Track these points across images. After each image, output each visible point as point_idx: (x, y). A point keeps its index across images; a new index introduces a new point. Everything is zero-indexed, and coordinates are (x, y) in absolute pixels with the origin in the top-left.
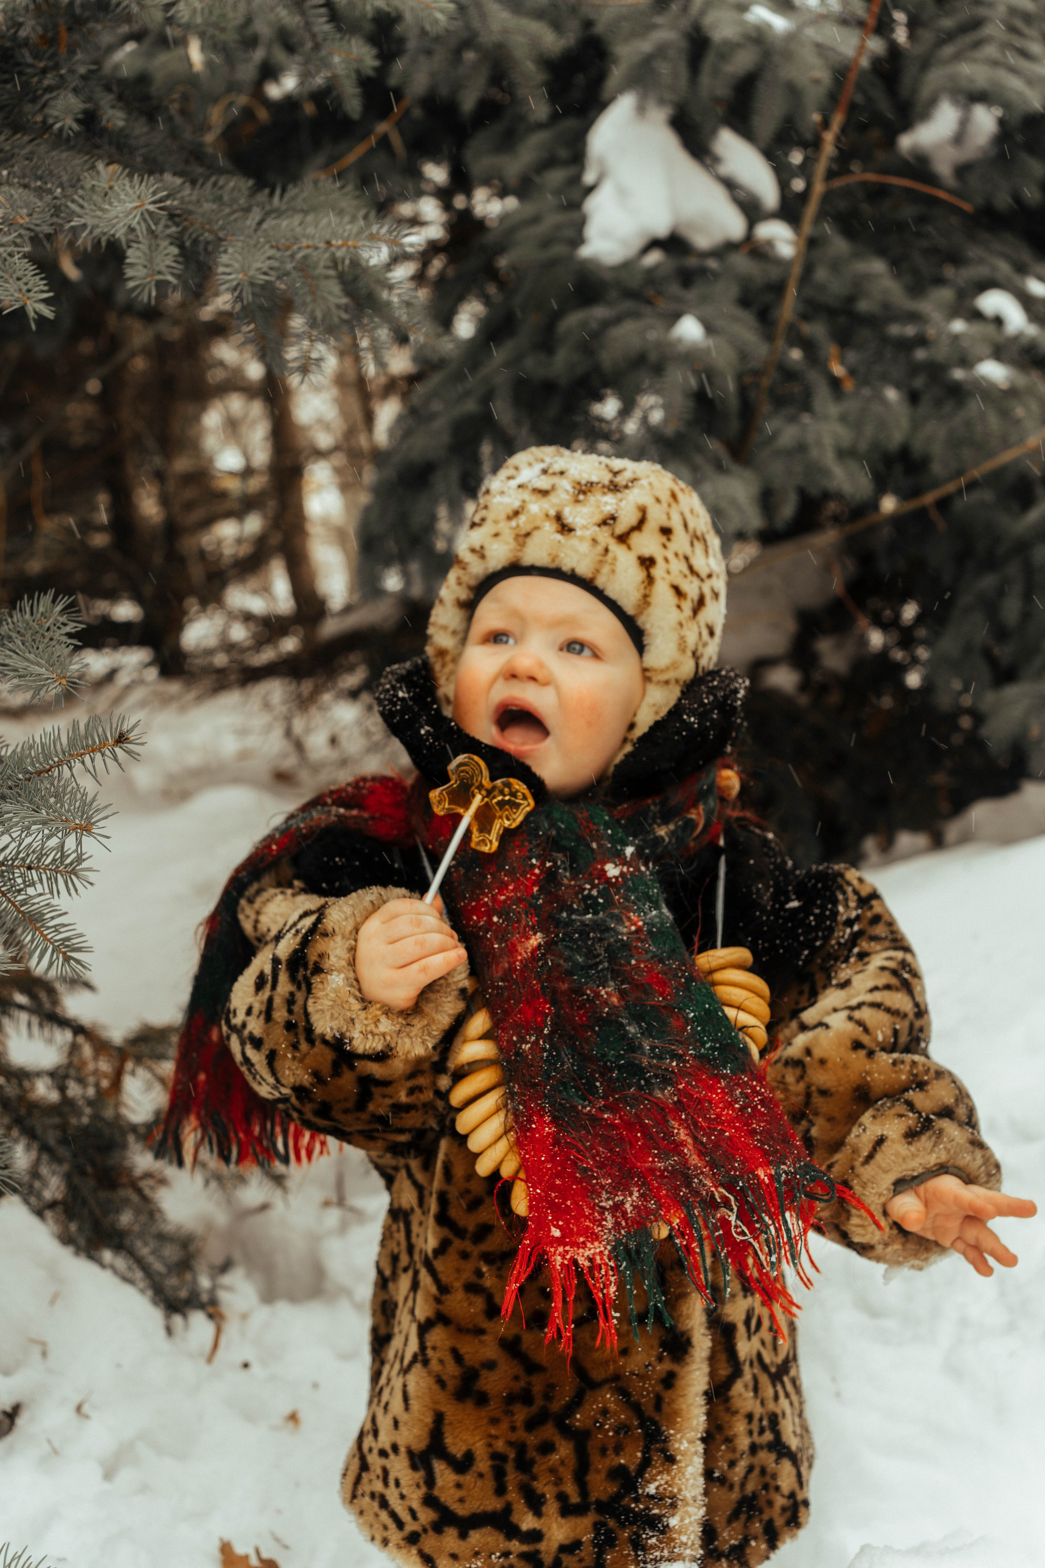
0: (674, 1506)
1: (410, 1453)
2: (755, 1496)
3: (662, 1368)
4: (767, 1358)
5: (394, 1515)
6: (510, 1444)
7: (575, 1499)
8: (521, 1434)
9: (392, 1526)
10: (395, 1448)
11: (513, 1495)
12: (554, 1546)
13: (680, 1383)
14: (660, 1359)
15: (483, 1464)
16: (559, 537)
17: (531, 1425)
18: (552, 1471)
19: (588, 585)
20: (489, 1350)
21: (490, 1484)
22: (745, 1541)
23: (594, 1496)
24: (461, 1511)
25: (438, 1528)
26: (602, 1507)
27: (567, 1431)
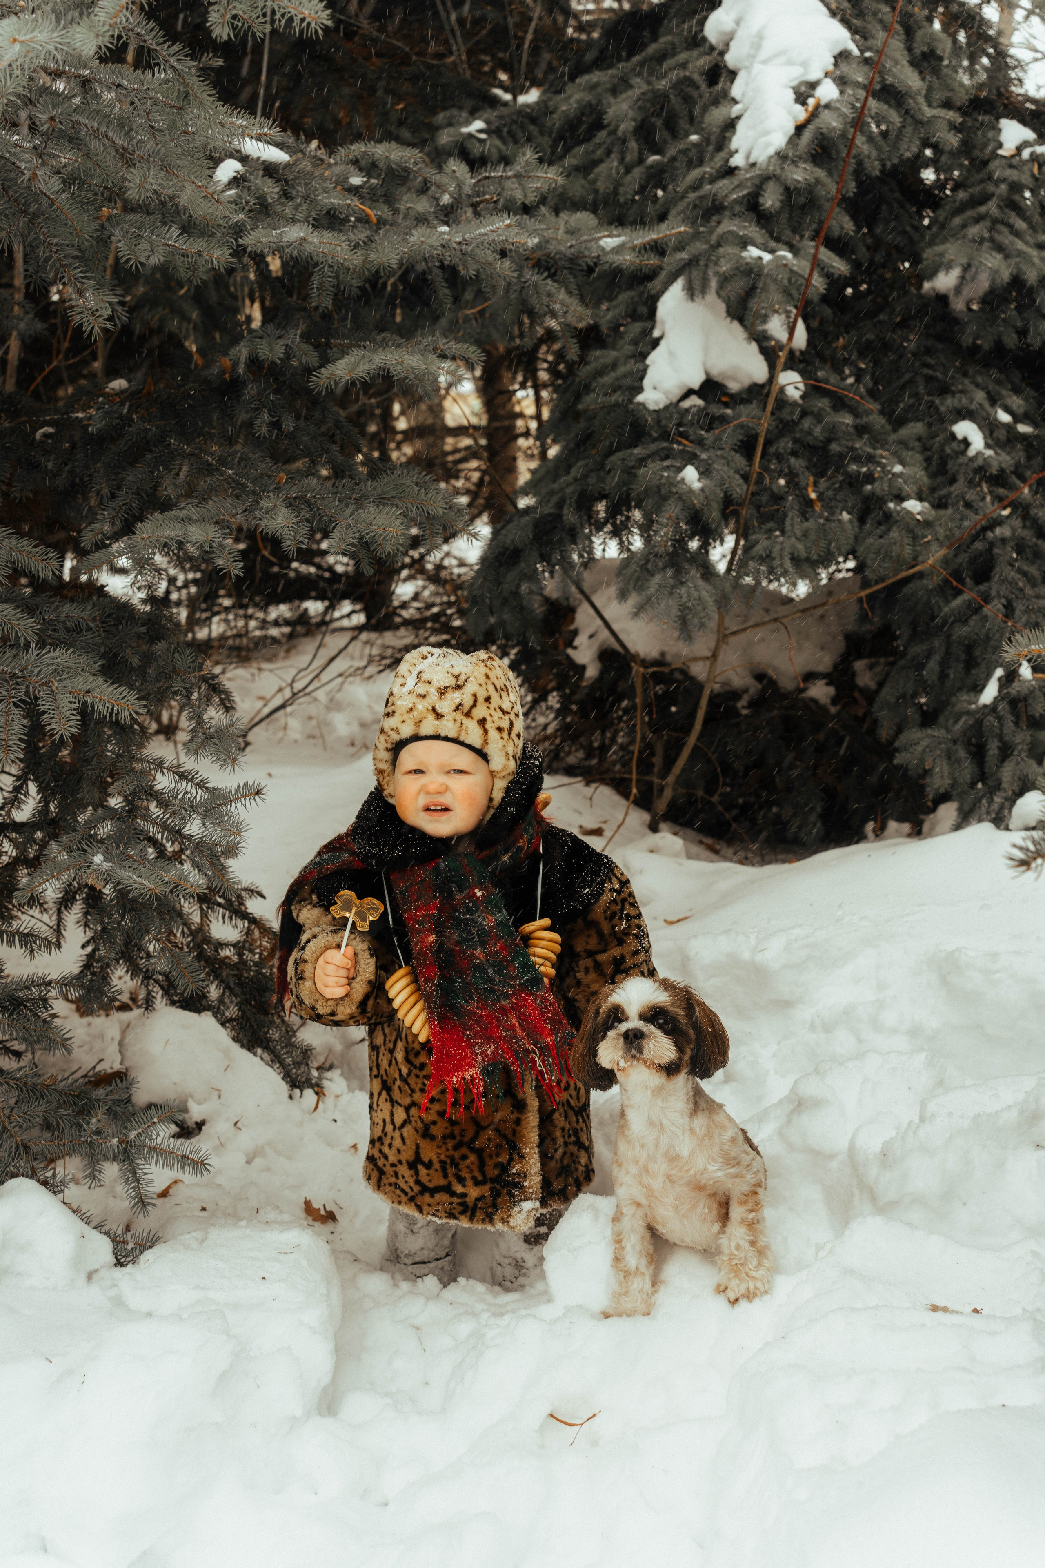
0: (525, 1177)
1: (408, 1162)
2: (568, 1166)
3: (514, 1116)
4: (573, 1103)
5: (403, 1191)
6: (447, 1156)
7: (480, 1178)
8: (451, 1152)
9: (402, 1195)
10: (400, 1162)
11: (451, 1178)
12: (473, 1199)
13: (523, 1122)
14: (512, 1113)
15: (437, 1165)
16: (437, 722)
17: (455, 1148)
18: (468, 1167)
19: (456, 741)
20: (432, 1116)
21: (441, 1174)
22: (565, 1187)
23: (488, 1177)
24: (430, 1185)
25: (422, 1193)
26: (493, 1181)
27: (473, 1150)
